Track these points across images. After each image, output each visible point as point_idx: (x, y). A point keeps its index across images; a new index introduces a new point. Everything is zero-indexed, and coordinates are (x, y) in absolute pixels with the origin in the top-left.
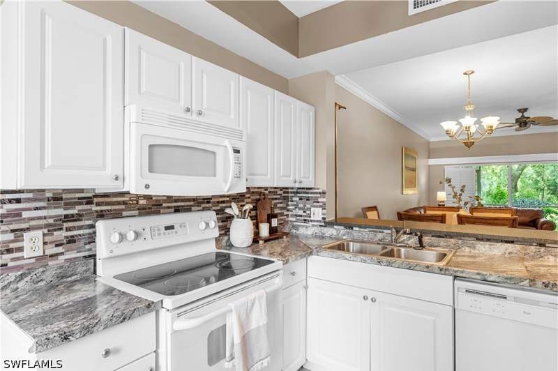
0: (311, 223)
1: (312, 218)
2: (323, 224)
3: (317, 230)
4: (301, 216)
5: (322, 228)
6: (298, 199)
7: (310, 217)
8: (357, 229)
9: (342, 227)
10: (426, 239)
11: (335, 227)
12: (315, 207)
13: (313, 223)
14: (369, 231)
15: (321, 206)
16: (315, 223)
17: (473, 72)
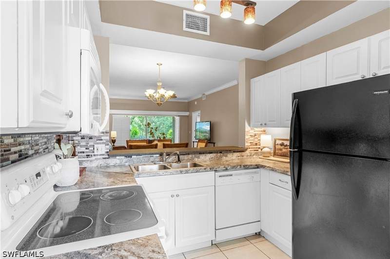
0: (94, 158)
1: (95, 153)
2: (107, 157)
3: (102, 162)
4: (83, 152)
5: (107, 160)
6: (80, 138)
7: (94, 152)
8: (135, 157)
9: (123, 157)
10: (181, 157)
11: (117, 157)
12: (98, 144)
13: (96, 157)
14: (145, 157)
15: (103, 143)
16: (99, 157)
17: (161, 65)
